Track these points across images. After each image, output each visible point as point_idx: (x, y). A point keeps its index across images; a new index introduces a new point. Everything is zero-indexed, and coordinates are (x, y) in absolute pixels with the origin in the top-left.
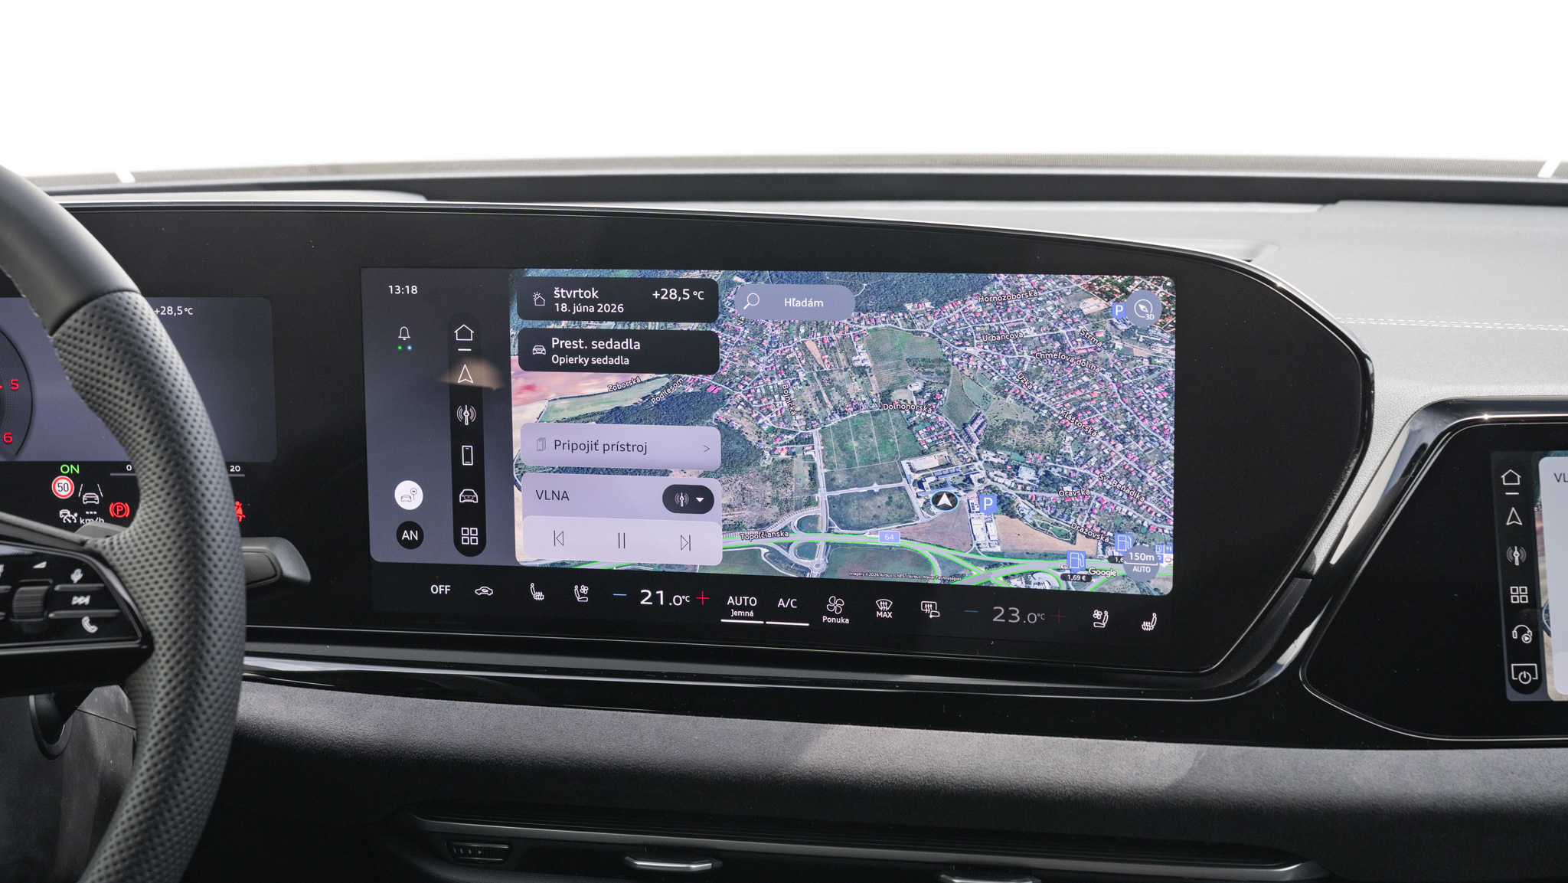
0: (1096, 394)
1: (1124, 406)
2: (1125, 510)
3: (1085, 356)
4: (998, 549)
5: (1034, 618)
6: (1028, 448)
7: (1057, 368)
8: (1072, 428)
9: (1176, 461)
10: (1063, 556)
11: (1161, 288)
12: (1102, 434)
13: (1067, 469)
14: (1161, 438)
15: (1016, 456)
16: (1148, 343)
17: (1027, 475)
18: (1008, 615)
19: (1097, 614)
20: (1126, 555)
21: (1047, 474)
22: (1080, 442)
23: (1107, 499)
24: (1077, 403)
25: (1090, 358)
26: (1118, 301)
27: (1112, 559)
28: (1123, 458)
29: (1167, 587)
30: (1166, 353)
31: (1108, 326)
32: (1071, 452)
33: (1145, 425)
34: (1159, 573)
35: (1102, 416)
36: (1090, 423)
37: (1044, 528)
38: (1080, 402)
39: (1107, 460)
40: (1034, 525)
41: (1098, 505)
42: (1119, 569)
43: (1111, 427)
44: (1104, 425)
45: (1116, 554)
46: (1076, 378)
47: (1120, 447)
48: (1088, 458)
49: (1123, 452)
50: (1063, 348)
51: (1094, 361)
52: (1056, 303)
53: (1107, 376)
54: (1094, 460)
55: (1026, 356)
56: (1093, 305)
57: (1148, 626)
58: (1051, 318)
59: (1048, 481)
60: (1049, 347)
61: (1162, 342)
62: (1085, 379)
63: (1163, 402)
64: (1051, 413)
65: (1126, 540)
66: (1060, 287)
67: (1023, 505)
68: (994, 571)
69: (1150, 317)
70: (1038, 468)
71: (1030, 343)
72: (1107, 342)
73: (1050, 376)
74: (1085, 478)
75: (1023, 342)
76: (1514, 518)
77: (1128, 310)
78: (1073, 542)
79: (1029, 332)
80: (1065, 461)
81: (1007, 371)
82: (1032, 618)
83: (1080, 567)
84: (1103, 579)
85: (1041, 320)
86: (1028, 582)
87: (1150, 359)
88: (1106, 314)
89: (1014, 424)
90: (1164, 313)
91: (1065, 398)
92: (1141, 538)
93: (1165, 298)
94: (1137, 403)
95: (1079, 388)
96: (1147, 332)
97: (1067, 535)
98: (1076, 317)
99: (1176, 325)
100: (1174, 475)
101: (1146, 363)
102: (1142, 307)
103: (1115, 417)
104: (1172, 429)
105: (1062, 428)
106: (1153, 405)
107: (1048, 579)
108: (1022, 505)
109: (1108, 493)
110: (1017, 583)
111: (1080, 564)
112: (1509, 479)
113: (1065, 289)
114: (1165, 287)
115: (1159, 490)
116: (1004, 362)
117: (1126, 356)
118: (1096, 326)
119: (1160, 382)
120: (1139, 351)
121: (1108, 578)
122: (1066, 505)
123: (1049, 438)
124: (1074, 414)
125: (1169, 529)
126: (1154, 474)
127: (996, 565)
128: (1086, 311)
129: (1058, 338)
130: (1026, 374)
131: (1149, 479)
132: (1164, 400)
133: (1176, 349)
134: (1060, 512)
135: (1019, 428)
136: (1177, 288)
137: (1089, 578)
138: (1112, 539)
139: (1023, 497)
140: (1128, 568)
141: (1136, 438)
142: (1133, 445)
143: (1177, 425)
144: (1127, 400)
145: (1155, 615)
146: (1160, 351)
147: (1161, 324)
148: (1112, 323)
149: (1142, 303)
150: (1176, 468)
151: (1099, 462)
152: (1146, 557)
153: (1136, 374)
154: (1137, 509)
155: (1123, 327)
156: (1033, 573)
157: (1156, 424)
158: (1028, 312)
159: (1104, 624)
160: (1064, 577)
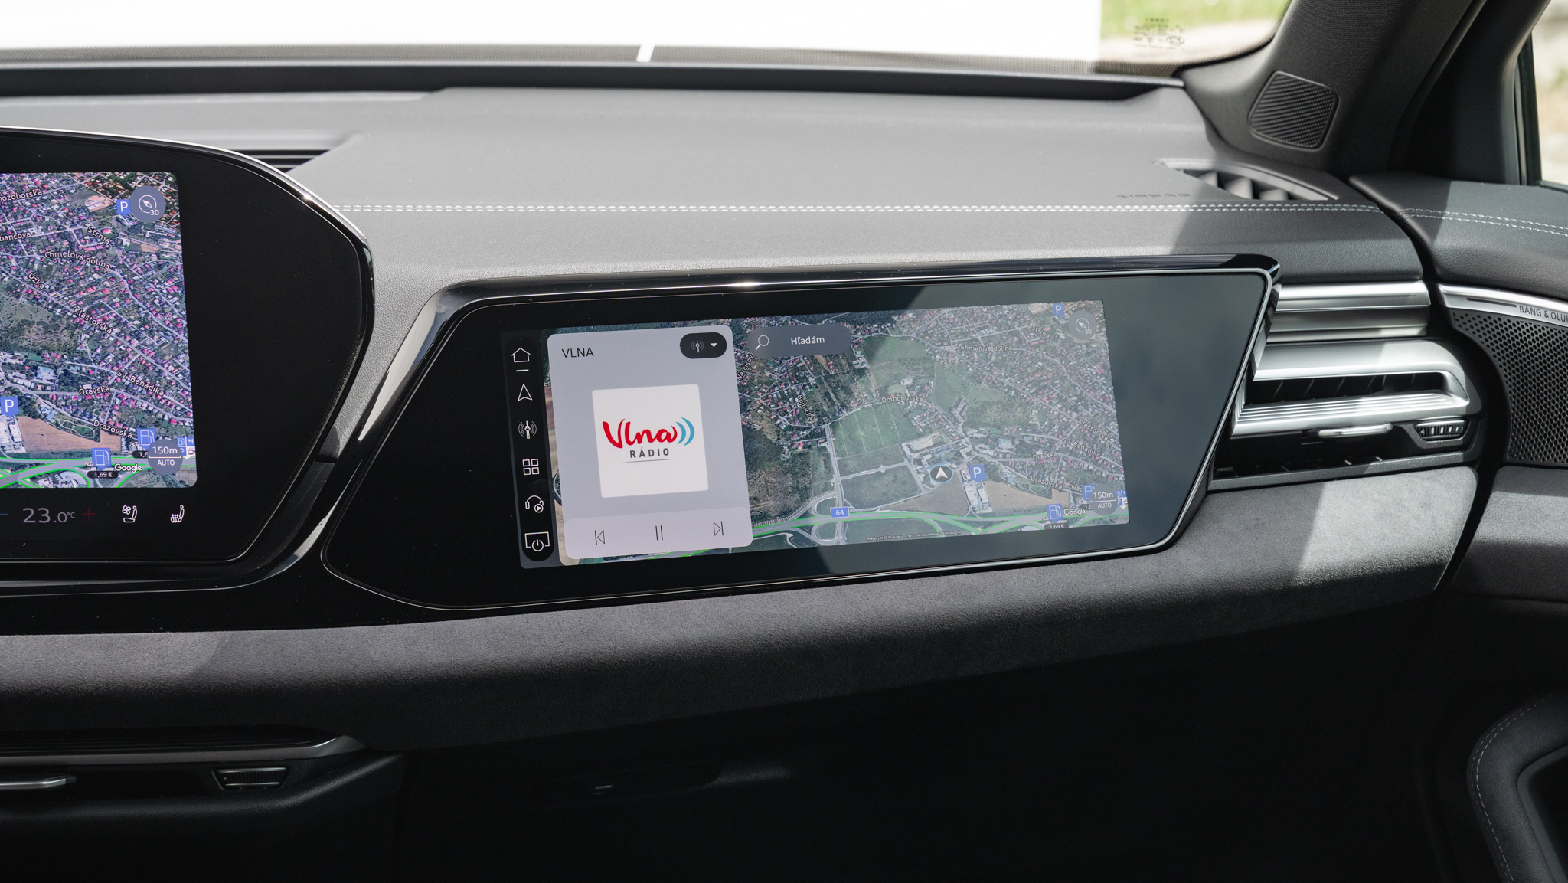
0: (108, 291)
1: (137, 302)
2: (145, 405)
3: (94, 254)
4: (23, 450)
5: (64, 517)
6: (45, 348)
7: (67, 266)
8: (87, 326)
9: (190, 355)
10: (88, 454)
11: (163, 184)
12: (117, 330)
13: (85, 367)
14: (174, 332)
15: (33, 356)
16: (155, 239)
17: (46, 375)
18: (38, 516)
19: (126, 510)
20: (150, 450)
21: (66, 373)
22: (96, 339)
23: (127, 395)
24: (89, 300)
25: (99, 255)
26: (122, 197)
27: (136, 454)
28: (139, 353)
29: (192, 479)
30: (173, 248)
31: (114, 223)
32: (88, 350)
33: (158, 320)
34: (183, 466)
35: (115, 312)
36: (104, 320)
37: (67, 427)
38: (93, 300)
39: (124, 356)
40: (57, 424)
41: (118, 401)
42: (144, 464)
43: (125, 324)
44: (118, 322)
45: (140, 449)
46: (87, 275)
47: (136, 342)
48: (105, 355)
49: (139, 347)
50: (71, 246)
51: (104, 259)
52: (61, 201)
53: (117, 273)
54: (111, 357)
55: (35, 255)
56: (97, 202)
57: (176, 519)
58: (57, 217)
59: (67, 380)
60: (58, 246)
61: (168, 237)
62: (96, 276)
63: (173, 296)
64: (65, 312)
65: (148, 435)
66: (63, 185)
67: (45, 406)
68: (21, 472)
69: (155, 213)
70: (56, 368)
71: (39, 242)
72: (114, 237)
73: (60, 275)
74: (104, 375)
75: (32, 241)
76: (524, 394)
77: (133, 206)
78: (97, 439)
79: (36, 231)
80: (83, 360)
81: (18, 271)
82: (62, 517)
83: (106, 463)
84: (128, 475)
85: (47, 219)
86: (55, 482)
87: (158, 254)
88: (112, 210)
89: (30, 324)
90: (168, 209)
91: (78, 296)
92: (163, 432)
93: (168, 194)
94: (148, 298)
95: (90, 286)
96: (152, 228)
97: (90, 433)
98: (82, 214)
99: (181, 220)
100: (190, 368)
101: (154, 258)
102: (146, 203)
103: (128, 313)
104: (185, 323)
105: (76, 326)
106: (165, 300)
107: (75, 478)
108: (43, 405)
109: (127, 389)
110: (44, 483)
111: (106, 460)
112: (520, 357)
113: (68, 187)
114: (167, 182)
115: (177, 384)
116: (13, 262)
117: (134, 252)
118: (102, 224)
119: (169, 277)
120: (147, 247)
121: (132, 474)
122: (87, 403)
123: (65, 337)
124: (88, 312)
125: (189, 422)
126: (171, 368)
127: (22, 466)
128: (91, 209)
129: (66, 236)
130: (38, 273)
131: (166, 373)
132: (175, 294)
133: (183, 244)
134: (81, 410)
135: (34, 328)
136: (179, 183)
137: (115, 474)
138: (135, 434)
139: (44, 397)
140: (153, 462)
141: (151, 333)
142: (148, 340)
143: (189, 318)
144: (139, 296)
145: (182, 507)
146: (167, 246)
147: (166, 220)
148: (118, 220)
149: (146, 199)
150: (191, 361)
151: (116, 359)
152: (169, 451)
153: (146, 270)
154: (157, 403)
155: (129, 224)
156: (59, 473)
157: (169, 319)
158: (34, 211)
159: (134, 519)
160: (91, 475)
